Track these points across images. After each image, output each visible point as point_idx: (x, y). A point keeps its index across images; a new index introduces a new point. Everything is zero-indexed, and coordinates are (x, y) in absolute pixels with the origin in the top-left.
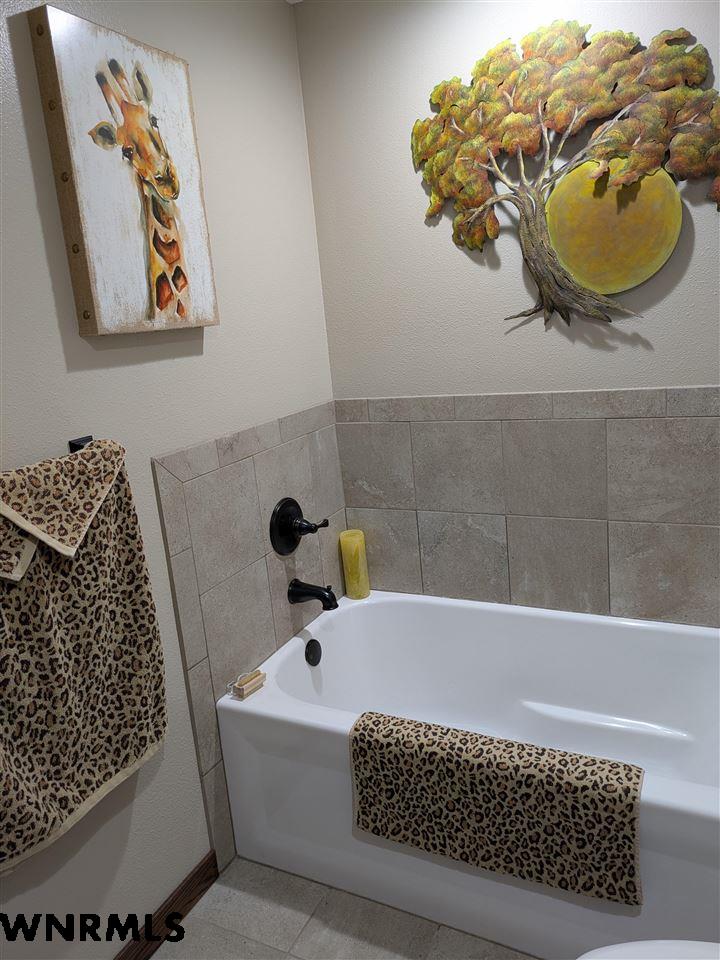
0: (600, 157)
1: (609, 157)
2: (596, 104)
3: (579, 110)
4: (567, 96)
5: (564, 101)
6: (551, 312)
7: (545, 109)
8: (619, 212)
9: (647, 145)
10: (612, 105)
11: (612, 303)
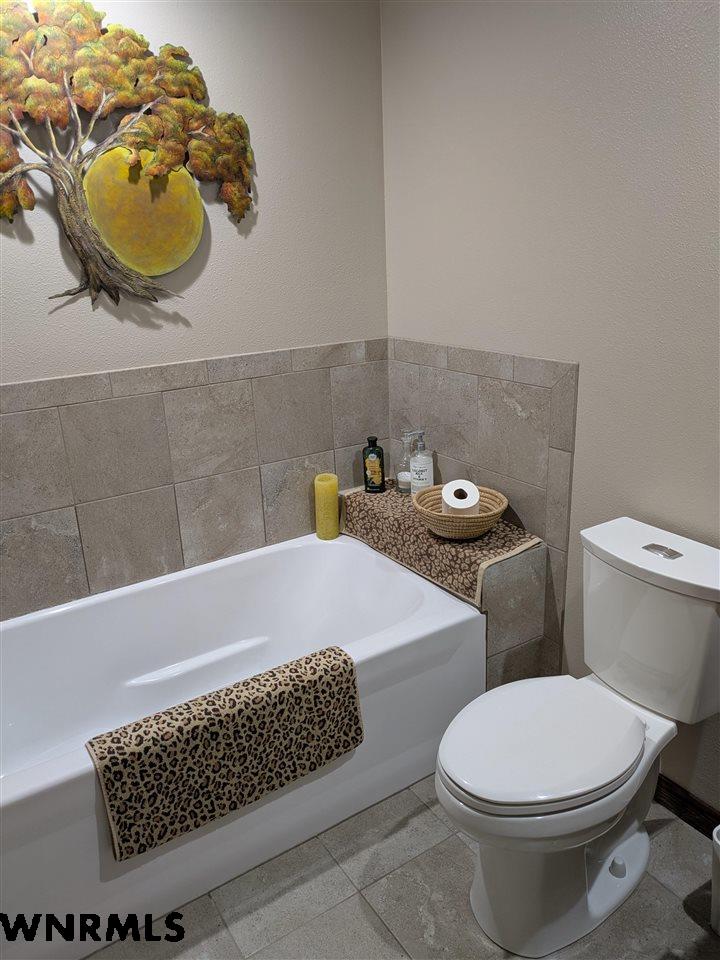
0: (131, 145)
1: (139, 146)
2: (123, 93)
3: (107, 94)
4: (94, 77)
5: (91, 81)
6: (99, 291)
7: (71, 83)
8: (152, 201)
9: (171, 143)
10: (135, 98)
11: (157, 284)
